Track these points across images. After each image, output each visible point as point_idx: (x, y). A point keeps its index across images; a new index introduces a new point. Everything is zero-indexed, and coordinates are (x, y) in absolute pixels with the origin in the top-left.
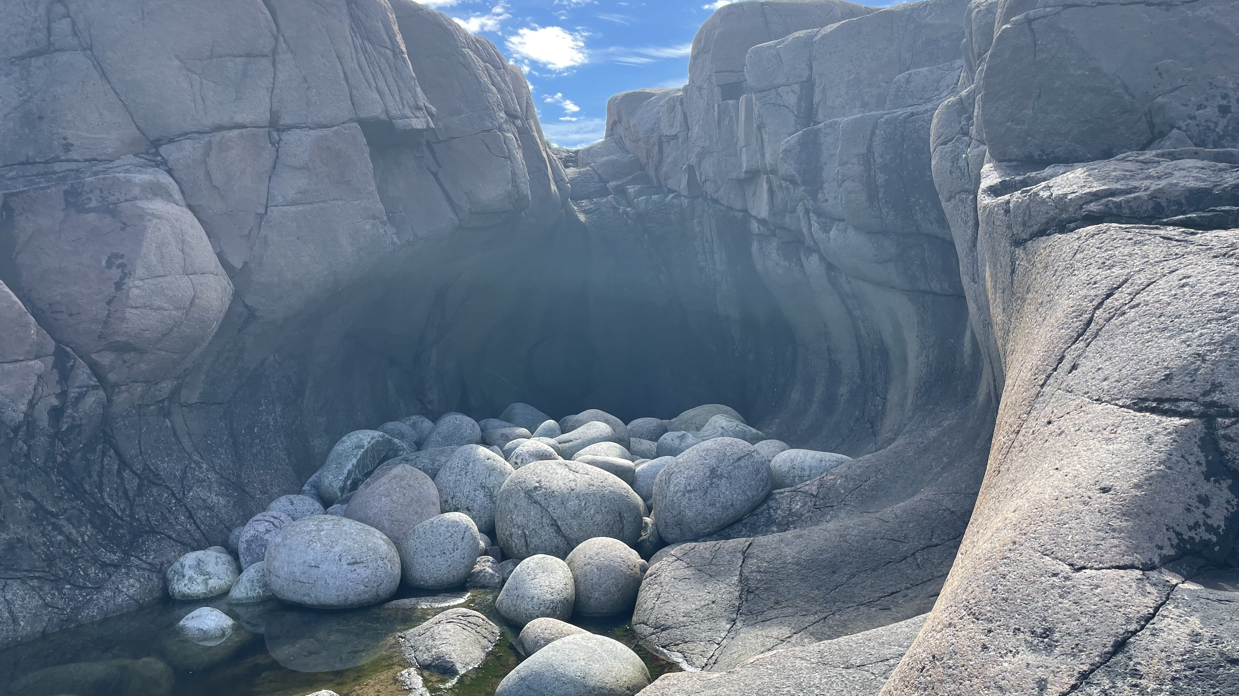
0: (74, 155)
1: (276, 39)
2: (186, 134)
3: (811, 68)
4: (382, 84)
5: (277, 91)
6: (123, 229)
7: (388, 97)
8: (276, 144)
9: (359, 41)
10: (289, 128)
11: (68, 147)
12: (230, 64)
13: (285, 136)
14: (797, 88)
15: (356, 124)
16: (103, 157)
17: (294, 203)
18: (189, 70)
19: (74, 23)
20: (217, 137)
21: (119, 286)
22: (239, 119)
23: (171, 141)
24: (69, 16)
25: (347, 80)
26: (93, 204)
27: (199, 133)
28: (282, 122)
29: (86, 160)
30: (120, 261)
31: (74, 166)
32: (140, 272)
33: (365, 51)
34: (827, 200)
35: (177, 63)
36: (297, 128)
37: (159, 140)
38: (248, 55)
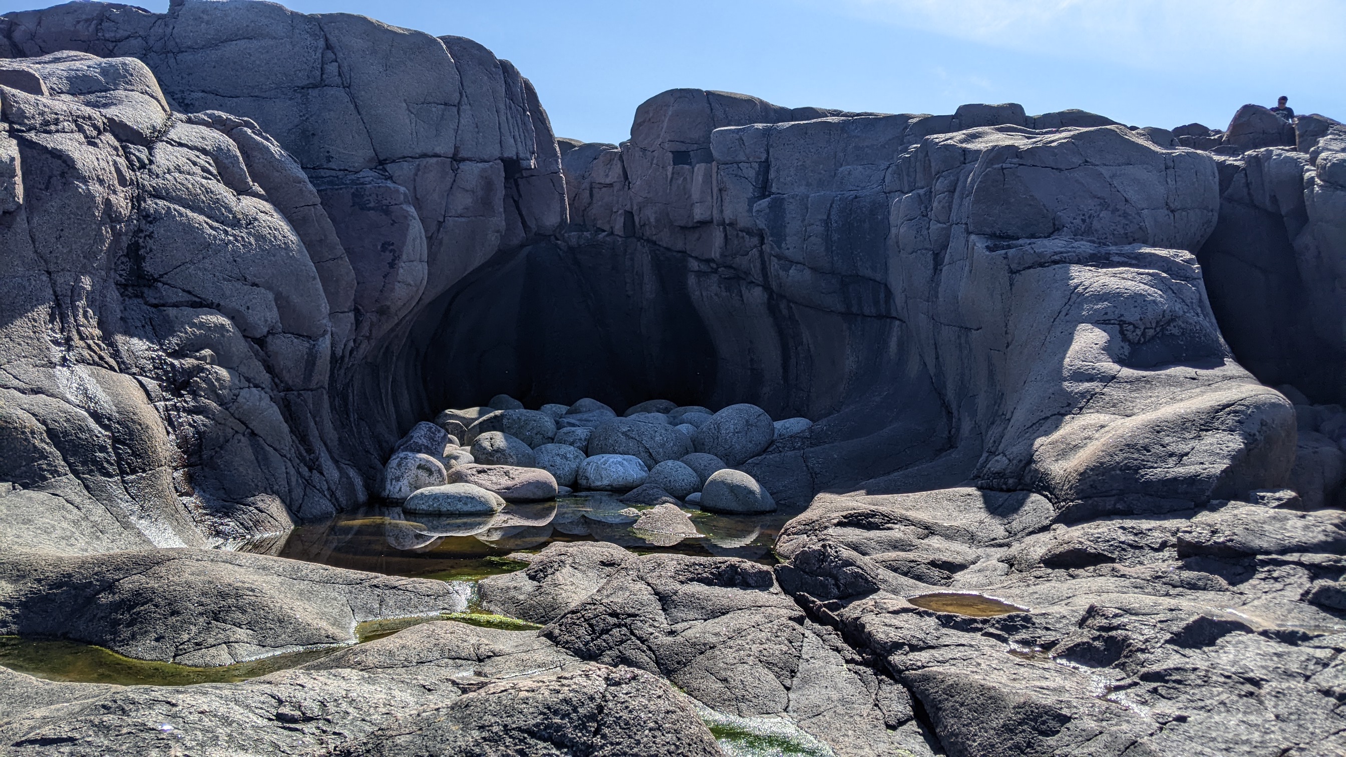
0: (333, 165)
1: (461, 94)
2: (405, 157)
3: (768, 153)
4: (517, 133)
5: (460, 132)
6: (392, 224)
7: (520, 144)
8: (455, 170)
9: (508, 101)
10: (463, 160)
11: (329, 159)
12: (434, 109)
13: (462, 165)
14: (756, 166)
15: (500, 161)
16: (352, 169)
17: (461, 216)
18: (410, 111)
19: (339, 67)
20: (424, 161)
21: (392, 265)
22: (438, 150)
23: (394, 161)
24: (336, 61)
25: (500, 129)
26: (372, 205)
27: (411, 157)
28: (460, 156)
29: (340, 170)
30: (391, 247)
31: (333, 173)
32: (404, 257)
33: (511, 108)
34: (788, 249)
35: (404, 105)
36: (471, 160)
37: (386, 160)
38: (446, 104)
